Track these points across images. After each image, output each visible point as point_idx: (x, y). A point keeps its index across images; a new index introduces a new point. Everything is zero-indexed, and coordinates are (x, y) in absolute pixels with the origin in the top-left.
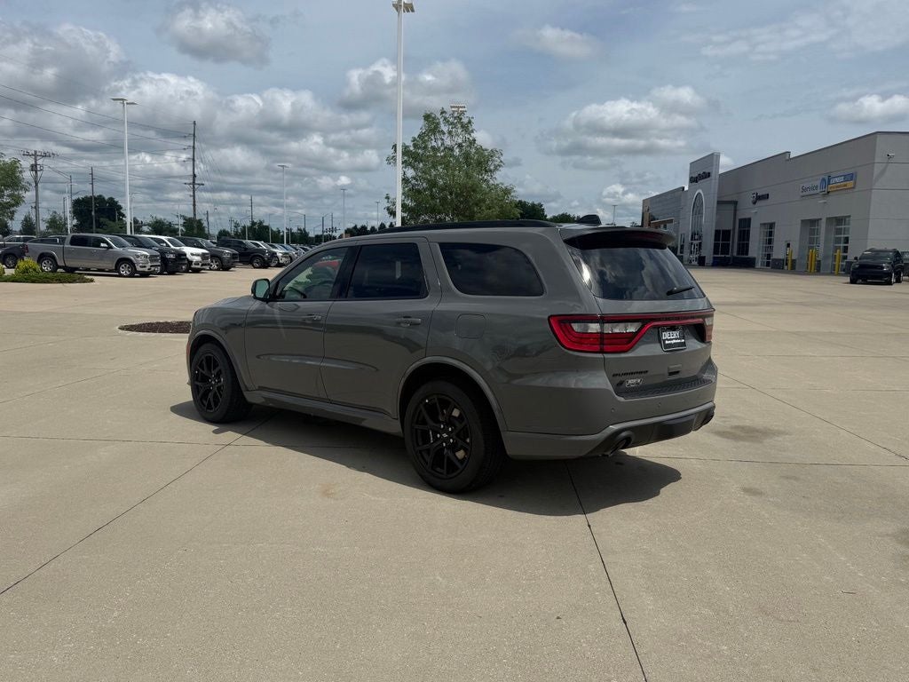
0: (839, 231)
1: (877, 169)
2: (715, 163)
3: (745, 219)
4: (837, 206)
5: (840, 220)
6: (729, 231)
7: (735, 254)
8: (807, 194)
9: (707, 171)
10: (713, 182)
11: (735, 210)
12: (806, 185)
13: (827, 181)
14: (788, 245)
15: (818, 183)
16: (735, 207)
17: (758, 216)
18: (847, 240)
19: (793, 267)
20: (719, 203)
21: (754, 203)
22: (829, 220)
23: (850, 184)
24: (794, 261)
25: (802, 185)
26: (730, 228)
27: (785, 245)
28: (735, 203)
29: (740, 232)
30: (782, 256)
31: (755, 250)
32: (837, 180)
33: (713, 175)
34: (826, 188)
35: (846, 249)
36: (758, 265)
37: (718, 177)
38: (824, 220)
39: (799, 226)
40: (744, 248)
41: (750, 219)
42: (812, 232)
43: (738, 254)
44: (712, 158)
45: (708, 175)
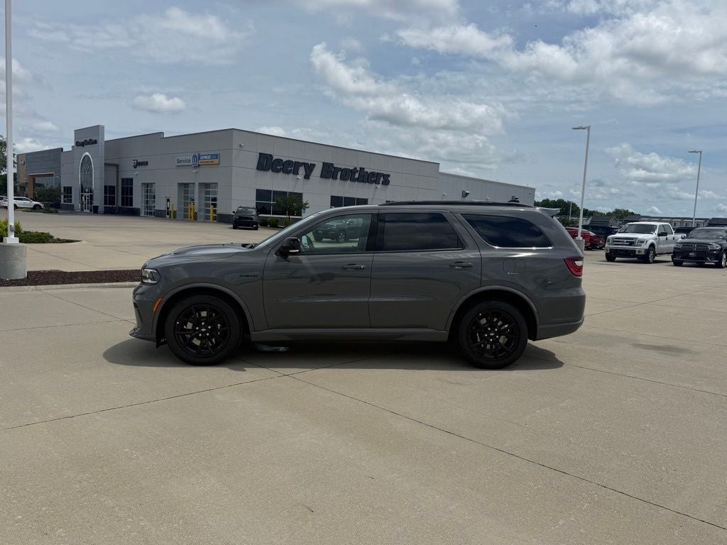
0: (208, 193)
1: (235, 152)
2: (100, 133)
3: (127, 179)
4: (206, 175)
5: (207, 185)
6: (114, 187)
7: (120, 205)
8: (181, 165)
9: (93, 139)
10: (100, 148)
11: (118, 172)
12: (180, 159)
13: (197, 157)
14: (168, 200)
15: (191, 158)
16: (118, 169)
17: (139, 178)
18: (215, 199)
19: (175, 217)
20: (106, 164)
21: (135, 167)
22: (201, 184)
23: (216, 161)
24: (175, 212)
25: (176, 158)
26: (115, 184)
27: (165, 200)
28: (117, 166)
29: (123, 188)
30: (164, 208)
31: (138, 202)
32: (206, 157)
33: (100, 142)
34: (197, 162)
35: (215, 205)
36: (142, 214)
37: (103, 144)
38: (197, 184)
39: (176, 188)
40: (128, 200)
41: (132, 180)
42: (186, 192)
43: (123, 204)
44: (98, 129)
45: (95, 142)
